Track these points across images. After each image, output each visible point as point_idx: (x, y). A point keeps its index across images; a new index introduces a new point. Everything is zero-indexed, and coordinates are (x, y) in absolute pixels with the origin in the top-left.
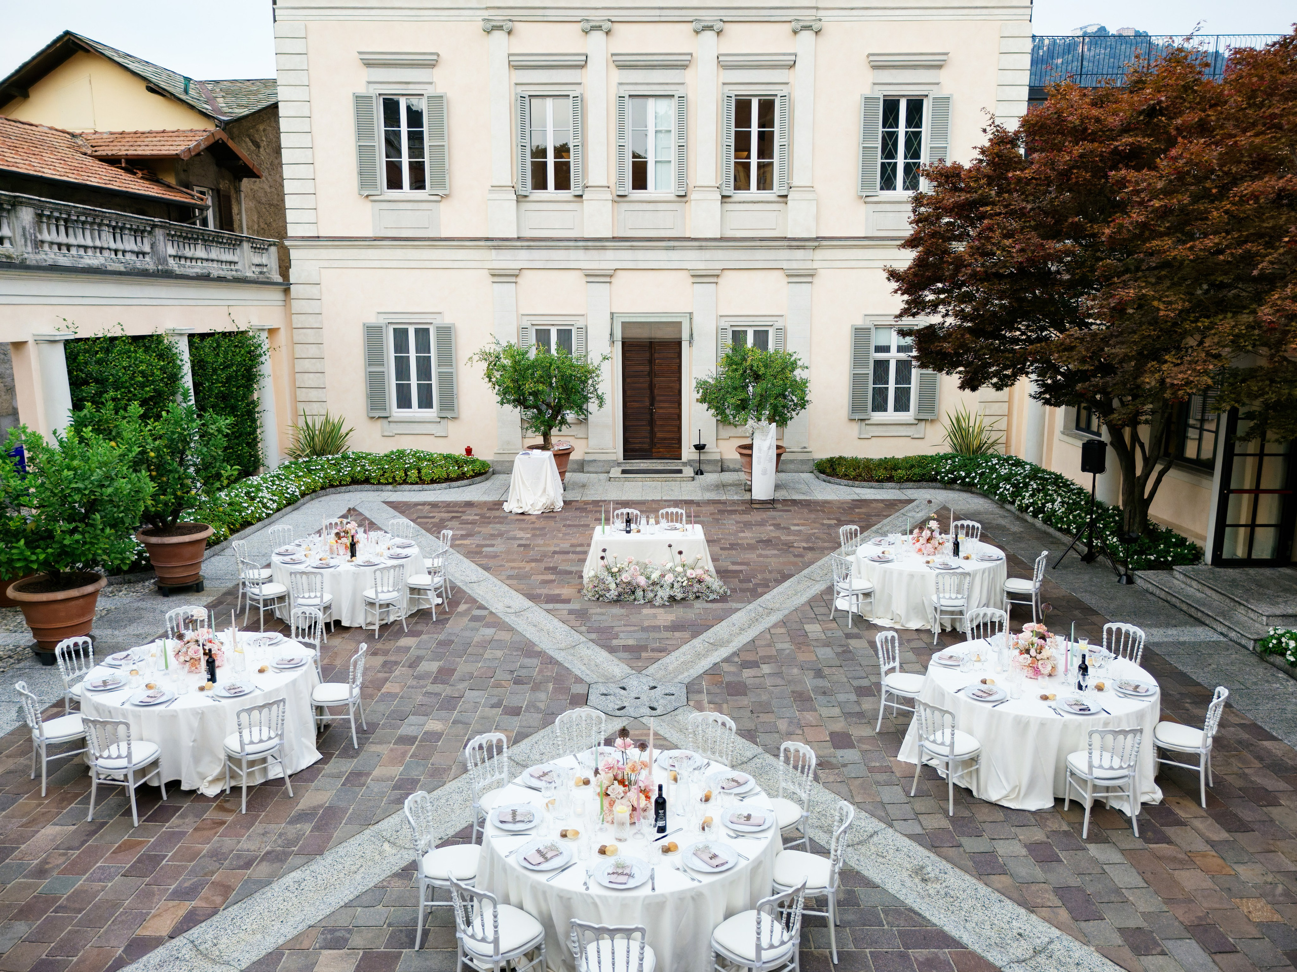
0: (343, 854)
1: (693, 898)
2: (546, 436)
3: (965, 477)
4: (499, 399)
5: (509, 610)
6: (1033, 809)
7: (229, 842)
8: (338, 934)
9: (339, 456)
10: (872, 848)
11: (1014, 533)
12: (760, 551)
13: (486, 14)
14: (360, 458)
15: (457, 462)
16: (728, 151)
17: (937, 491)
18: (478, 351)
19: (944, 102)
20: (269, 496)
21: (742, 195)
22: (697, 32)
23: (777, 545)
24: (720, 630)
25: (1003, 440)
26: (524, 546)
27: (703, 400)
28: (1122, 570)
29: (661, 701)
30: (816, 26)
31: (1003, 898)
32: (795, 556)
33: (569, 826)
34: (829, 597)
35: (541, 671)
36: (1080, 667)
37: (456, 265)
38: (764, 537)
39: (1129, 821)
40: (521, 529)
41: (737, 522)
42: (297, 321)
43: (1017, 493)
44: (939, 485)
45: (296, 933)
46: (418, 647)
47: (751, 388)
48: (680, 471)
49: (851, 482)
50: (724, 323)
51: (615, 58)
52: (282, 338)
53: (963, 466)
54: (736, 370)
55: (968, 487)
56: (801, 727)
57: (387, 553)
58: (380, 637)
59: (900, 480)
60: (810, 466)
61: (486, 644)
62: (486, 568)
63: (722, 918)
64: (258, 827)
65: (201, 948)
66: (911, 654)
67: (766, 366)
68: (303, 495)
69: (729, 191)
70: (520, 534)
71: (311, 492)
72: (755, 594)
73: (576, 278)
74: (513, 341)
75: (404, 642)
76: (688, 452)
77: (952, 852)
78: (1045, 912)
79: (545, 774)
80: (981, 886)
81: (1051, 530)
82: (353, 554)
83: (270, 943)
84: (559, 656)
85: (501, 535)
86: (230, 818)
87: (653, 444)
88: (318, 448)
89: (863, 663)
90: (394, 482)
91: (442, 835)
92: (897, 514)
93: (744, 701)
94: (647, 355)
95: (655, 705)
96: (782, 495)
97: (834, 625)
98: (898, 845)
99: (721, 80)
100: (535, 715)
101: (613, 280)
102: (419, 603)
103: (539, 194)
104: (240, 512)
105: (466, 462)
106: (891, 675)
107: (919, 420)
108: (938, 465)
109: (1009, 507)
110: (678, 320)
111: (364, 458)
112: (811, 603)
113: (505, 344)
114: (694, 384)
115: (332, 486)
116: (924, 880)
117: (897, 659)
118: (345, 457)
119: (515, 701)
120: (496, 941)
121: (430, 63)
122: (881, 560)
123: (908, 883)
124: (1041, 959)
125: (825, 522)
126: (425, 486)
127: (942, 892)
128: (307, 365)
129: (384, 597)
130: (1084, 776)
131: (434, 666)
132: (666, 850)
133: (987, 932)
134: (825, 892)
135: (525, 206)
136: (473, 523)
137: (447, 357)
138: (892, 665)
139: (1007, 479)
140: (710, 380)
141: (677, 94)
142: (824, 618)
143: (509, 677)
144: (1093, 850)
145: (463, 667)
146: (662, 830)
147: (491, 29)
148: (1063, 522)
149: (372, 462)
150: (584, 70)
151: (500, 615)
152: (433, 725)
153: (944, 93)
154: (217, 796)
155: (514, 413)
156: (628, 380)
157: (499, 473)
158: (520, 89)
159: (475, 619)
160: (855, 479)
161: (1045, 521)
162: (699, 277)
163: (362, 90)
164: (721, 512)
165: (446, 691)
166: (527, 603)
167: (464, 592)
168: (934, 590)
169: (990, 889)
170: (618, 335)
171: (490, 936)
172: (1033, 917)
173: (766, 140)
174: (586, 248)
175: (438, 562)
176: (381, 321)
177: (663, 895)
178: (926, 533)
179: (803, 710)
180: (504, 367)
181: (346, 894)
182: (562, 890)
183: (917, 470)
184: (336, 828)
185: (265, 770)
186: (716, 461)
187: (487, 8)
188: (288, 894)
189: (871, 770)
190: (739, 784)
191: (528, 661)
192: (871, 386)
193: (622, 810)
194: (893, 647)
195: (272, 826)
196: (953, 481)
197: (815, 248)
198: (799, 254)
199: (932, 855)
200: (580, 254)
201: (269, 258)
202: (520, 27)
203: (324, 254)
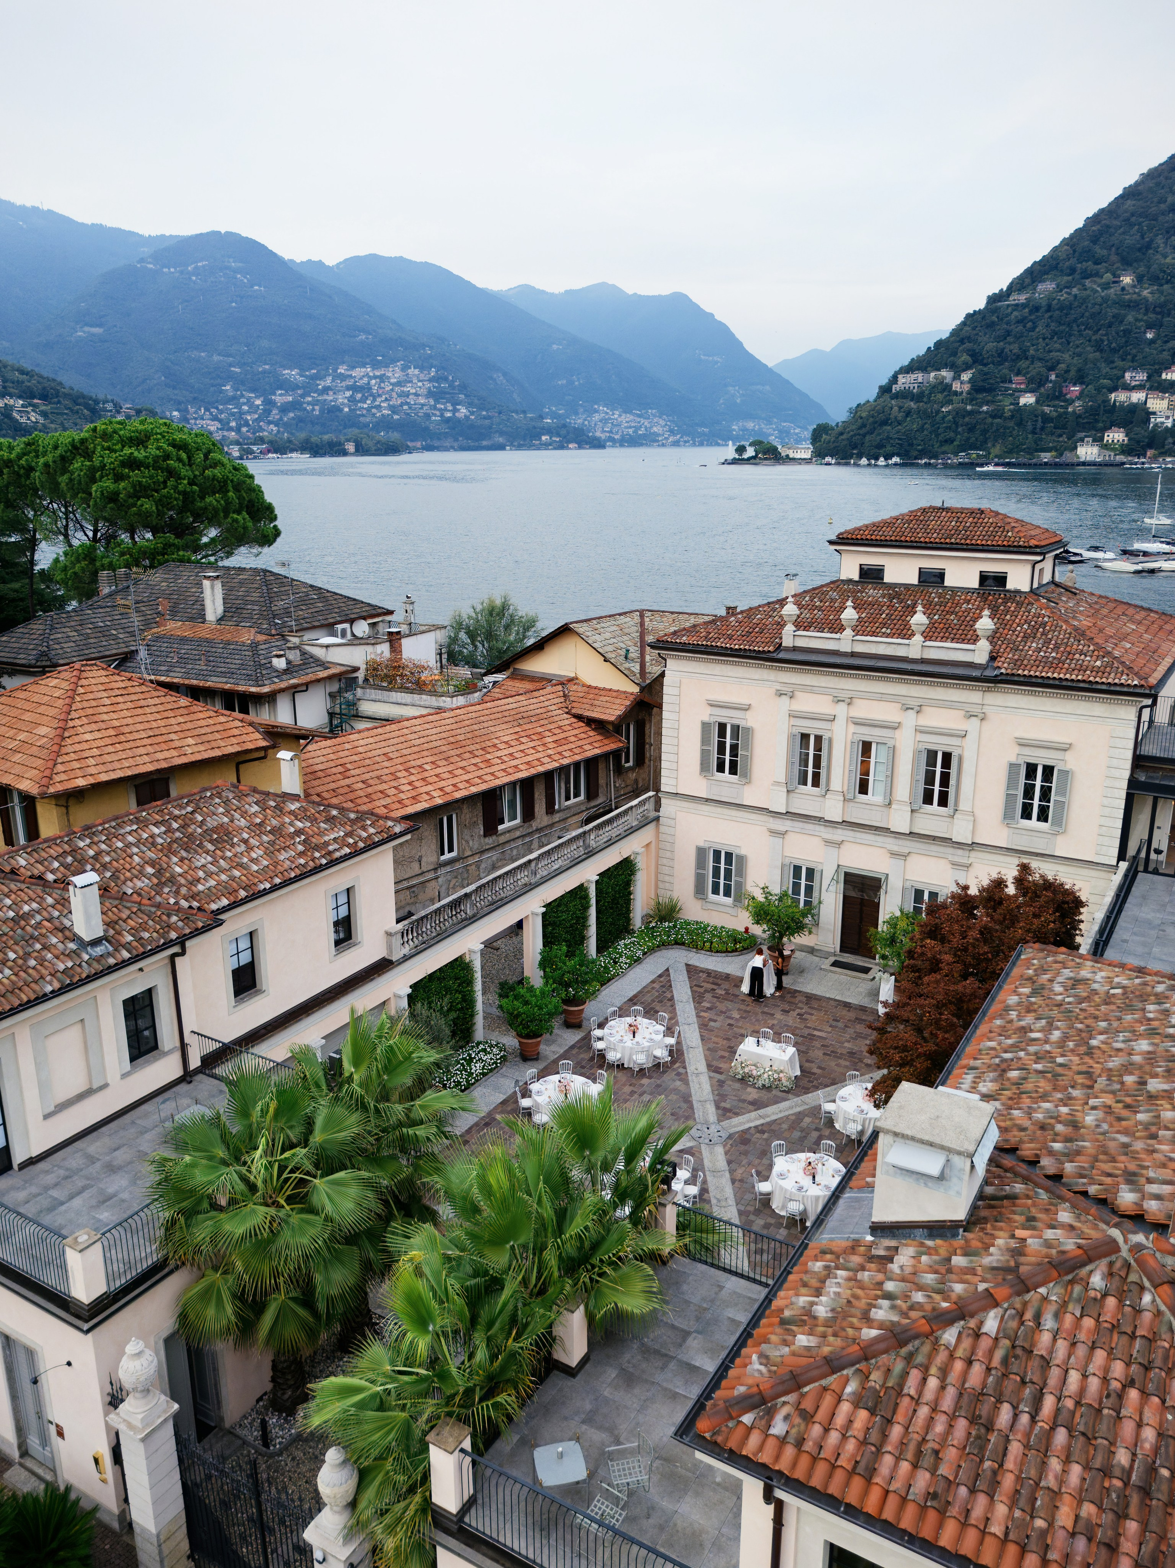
5: (695, 1071)
9: (672, 924)
12: (841, 1061)
13: (778, 686)
14: (681, 929)
19: (1068, 771)
21: (927, 808)
22: (904, 710)
24: (769, 1110)
29: (716, 1139)
30: (981, 716)
37: (750, 821)
42: (661, 836)
46: (646, 1086)
48: (869, 970)
50: (909, 884)
51: (852, 719)
58: (637, 1074)
61: (675, 1090)
62: (703, 1039)
68: (645, 954)
69: (919, 805)
70: (735, 1014)
72: (806, 1091)
73: (817, 841)
75: (645, 1081)
82: (634, 1035)
84: (697, 1105)
85: (726, 1012)
87: (858, 946)
88: (662, 918)
90: (697, 948)
93: (743, 1147)
95: (713, 1139)
99: (918, 739)
101: (841, 846)
102: (656, 1062)
103: (802, 788)
104: (608, 973)
110: (879, 877)
115: (664, 946)
118: (675, 925)
121: (747, 708)
128: (665, 861)
130: (801, 1211)
135: (793, 793)
136: (719, 996)
137: (740, 873)
141: (891, 744)
142: (815, 1114)
147: (781, 694)
150: (833, 723)
151: (690, 1074)
153: (1069, 766)
156: (846, 905)
158: (794, 728)
159: (679, 1074)
162: (895, 854)
163: (706, 719)
166: (705, 1070)
167: (683, 1053)
170: (842, 878)
173: (946, 777)
174: (826, 825)
176: (706, 845)
187: (780, 683)
191: (683, 1103)
197: (971, 850)
198: (960, 852)
200: (823, 828)
202: (798, 694)
203: (679, 803)
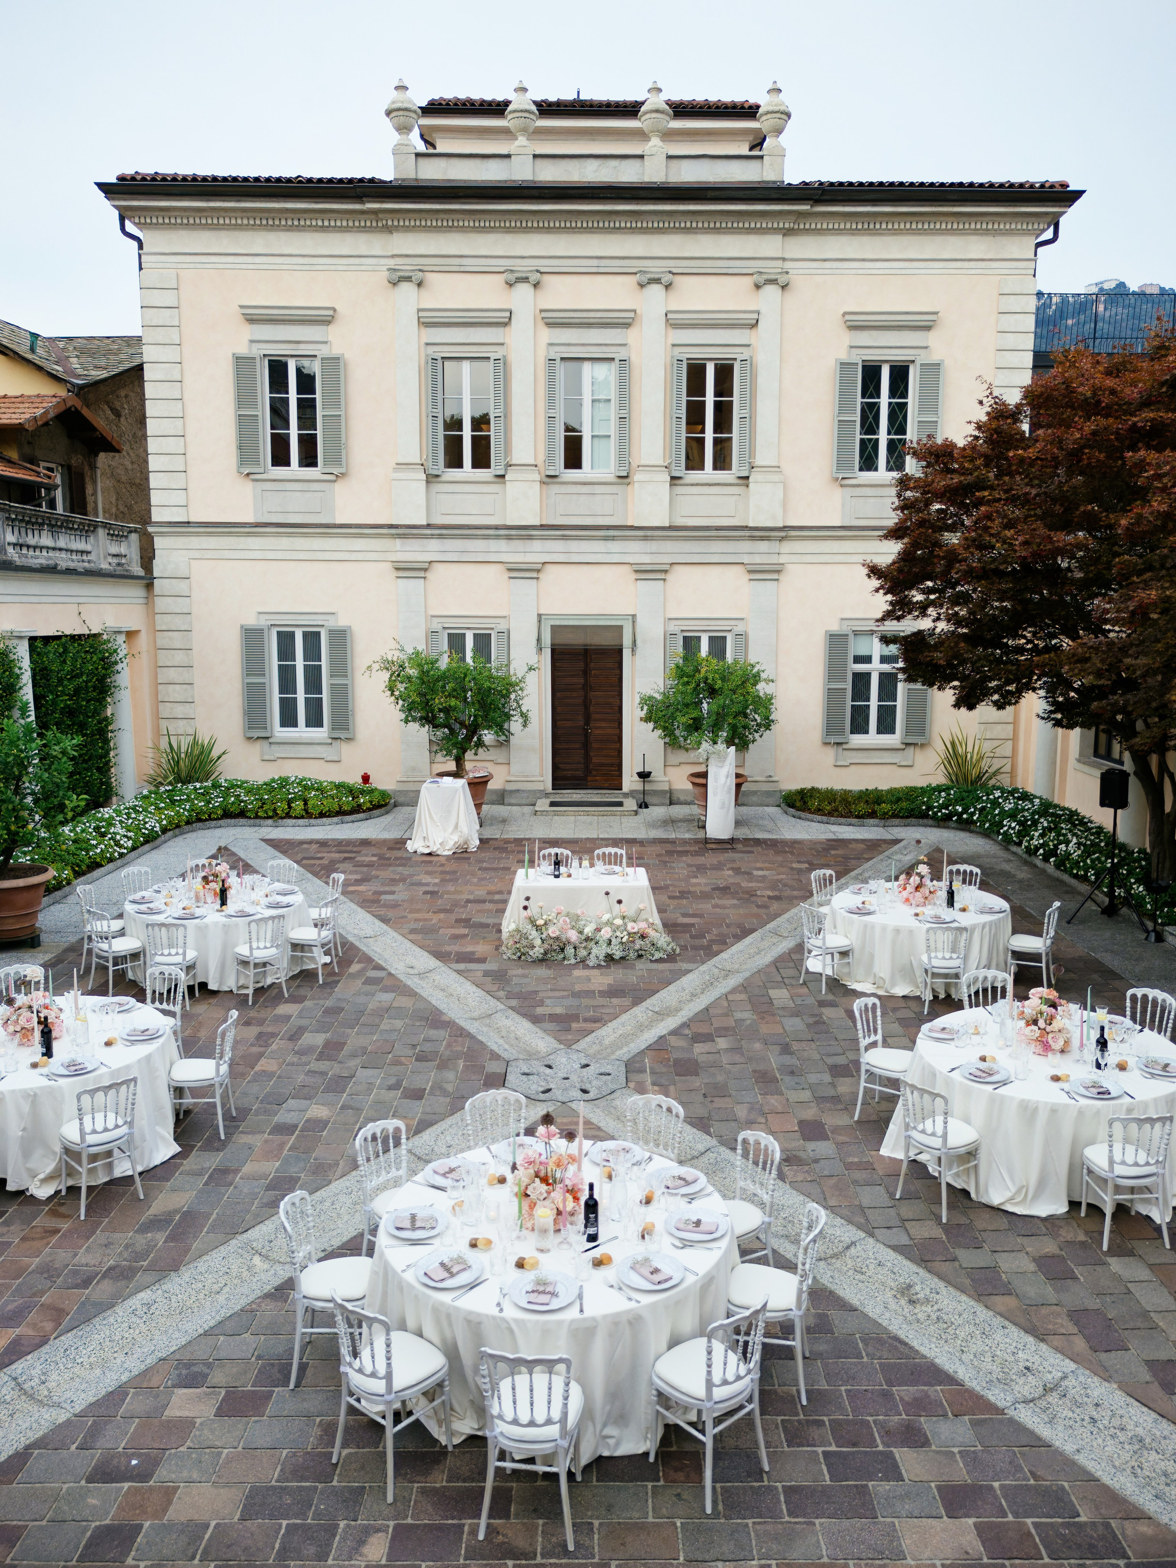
0: (203, 1270)
1: (630, 1323)
2: (459, 760)
3: (962, 813)
4: (403, 716)
5: (411, 971)
6: (1044, 1214)
7: (62, 1255)
8: (195, 1369)
9: (209, 784)
10: (849, 1261)
11: (1021, 881)
12: (716, 901)
13: (391, 263)
14: (233, 786)
15: (351, 791)
16: (678, 424)
17: (929, 830)
18: (378, 659)
19: (933, 370)
20: (123, 832)
21: (694, 476)
22: (642, 286)
23: (737, 893)
24: (667, 996)
25: (1007, 768)
26: (432, 893)
27: (647, 719)
28: (1150, 925)
29: (595, 1083)
30: (782, 280)
31: (1007, 1323)
32: (758, 906)
33: (480, 1233)
34: (797, 956)
35: (449, 1045)
36: (1098, 1041)
37: (353, 556)
38: (721, 883)
39: (1158, 1229)
40: (427, 873)
41: (689, 866)
42: (162, 622)
43: (1024, 831)
44: (930, 822)
45: (143, 1367)
46: (300, 1016)
47: (705, 705)
48: (620, 804)
49: (825, 818)
50: (673, 627)
51: (544, 315)
52: (143, 641)
53: (959, 800)
54: (688, 683)
55: (966, 825)
56: (764, 1114)
57: (265, 901)
58: (254, 1003)
59: (885, 816)
60: (777, 799)
61: (384, 1012)
62: (385, 920)
63: (664, 1346)
64: (99, 1236)
65: (25, 1386)
66: (897, 1025)
67: (723, 679)
68: (164, 830)
69: (680, 470)
70: (427, 879)
71: (174, 828)
72: (710, 952)
73: (497, 573)
74: (421, 647)
75: (283, 1009)
76: (629, 781)
77: (946, 1267)
78: (1057, 1341)
79: (451, 1170)
80: (980, 1310)
81: (1065, 877)
82: (224, 903)
83: (111, 1381)
84: (472, 1027)
85: (403, 880)
86: (65, 1226)
87: (588, 771)
88: (183, 774)
89: (840, 1037)
90: (274, 816)
91: (326, 1246)
92: (881, 857)
93: (696, 1082)
94: (582, 665)
95: (587, 1087)
96: (743, 833)
97: (805, 990)
98: (880, 1258)
99: (671, 341)
100: (442, 1099)
101: (541, 575)
102: (303, 962)
103: (454, 474)
104: (87, 851)
105: (362, 792)
106: (872, 1051)
107: (907, 744)
108: (929, 798)
109: (1014, 849)
110: (619, 623)
111: (239, 787)
112: (777, 963)
113: (410, 651)
114: (638, 700)
115: (200, 820)
116: (912, 1302)
117: (880, 1031)
118: (216, 786)
119: (418, 1082)
120: (389, 1377)
121: (325, 319)
122: (861, 911)
123: (893, 1305)
124: (1053, 1398)
125: (794, 865)
126: (312, 821)
127: (934, 1317)
128: (172, 674)
129: (260, 955)
130: (1103, 1174)
131: (318, 1039)
132: (598, 1263)
133: (988, 1364)
134: (791, 1315)
135: (436, 487)
136: (370, 865)
137: (341, 666)
138: (873, 1038)
139: (1012, 815)
140: (657, 696)
141: (618, 357)
142: (794, 982)
143: (410, 1053)
144: (1116, 1264)
145: (354, 1040)
146: (593, 1238)
147: (397, 280)
148: (1079, 868)
149: (249, 792)
150: (507, 329)
151: (402, 977)
152: (318, 1111)
153: (934, 358)
154: (50, 1198)
155: (421, 733)
156: (558, 694)
157: (402, 805)
158: (431, 350)
159: (369, 981)
160: (830, 814)
161: (1058, 866)
162: (644, 572)
163: (243, 349)
164: (670, 853)
165: (333, 1069)
166: (433, 962)
167: (358, 949)
168: (924, 948)
169: (991, 1313)
170: (547, 640)
171: (382, 1370)
172: (1043, 1347)
173: (723, 413)
174: (509, 538)
175: (326, 912)
176: (263, 622)
177: (594, 1319)
178: (915, 880)
179: (766, 1094)
180: (409, 678)
181: (206, 1319)
182: (471, 1313)
183: (904, 804)
184: (196, 1237)
185: (110, 1166)
186: (663, 792)
187: (393, 256)
188: (134, 1319)
189: (849, 1166)
190: (687, 1183)
191: (433, 1033)
192: (849, 703)
193: (544, 1214)
194: (875, 1017)
195: (117, 1235)
196: (948, 818)
197: (782, 539)
198: (763, 546)
199: (922, 1272)
200: (502, 545)
201: (129, 546)
202: (432, 278)
203: (195, 542)
